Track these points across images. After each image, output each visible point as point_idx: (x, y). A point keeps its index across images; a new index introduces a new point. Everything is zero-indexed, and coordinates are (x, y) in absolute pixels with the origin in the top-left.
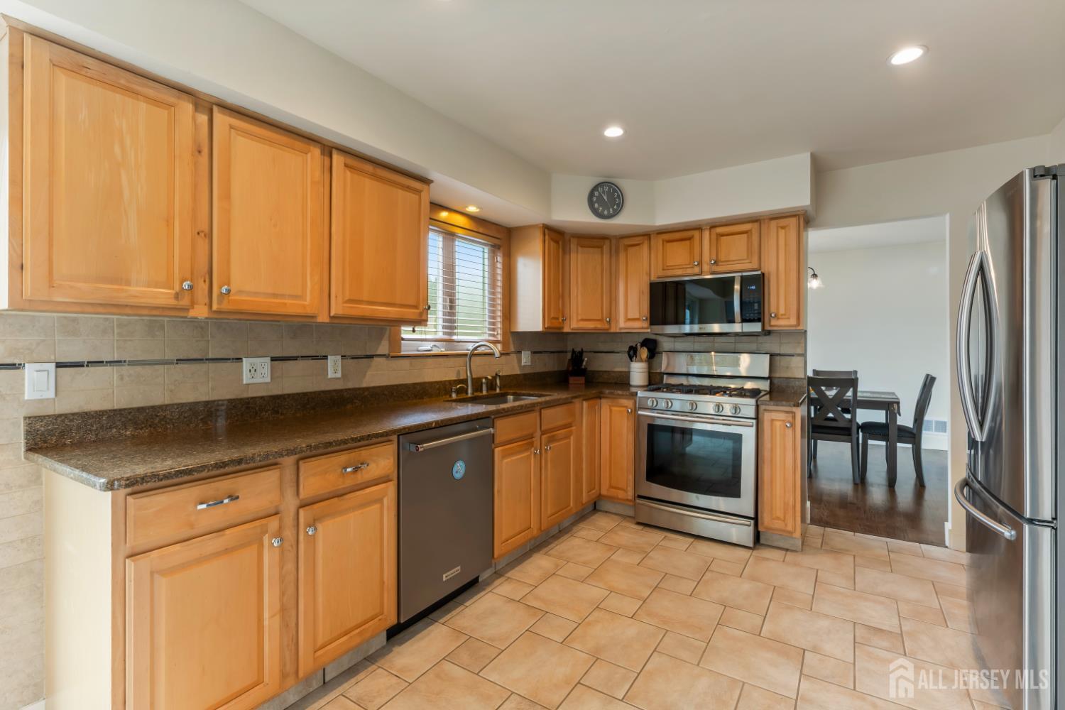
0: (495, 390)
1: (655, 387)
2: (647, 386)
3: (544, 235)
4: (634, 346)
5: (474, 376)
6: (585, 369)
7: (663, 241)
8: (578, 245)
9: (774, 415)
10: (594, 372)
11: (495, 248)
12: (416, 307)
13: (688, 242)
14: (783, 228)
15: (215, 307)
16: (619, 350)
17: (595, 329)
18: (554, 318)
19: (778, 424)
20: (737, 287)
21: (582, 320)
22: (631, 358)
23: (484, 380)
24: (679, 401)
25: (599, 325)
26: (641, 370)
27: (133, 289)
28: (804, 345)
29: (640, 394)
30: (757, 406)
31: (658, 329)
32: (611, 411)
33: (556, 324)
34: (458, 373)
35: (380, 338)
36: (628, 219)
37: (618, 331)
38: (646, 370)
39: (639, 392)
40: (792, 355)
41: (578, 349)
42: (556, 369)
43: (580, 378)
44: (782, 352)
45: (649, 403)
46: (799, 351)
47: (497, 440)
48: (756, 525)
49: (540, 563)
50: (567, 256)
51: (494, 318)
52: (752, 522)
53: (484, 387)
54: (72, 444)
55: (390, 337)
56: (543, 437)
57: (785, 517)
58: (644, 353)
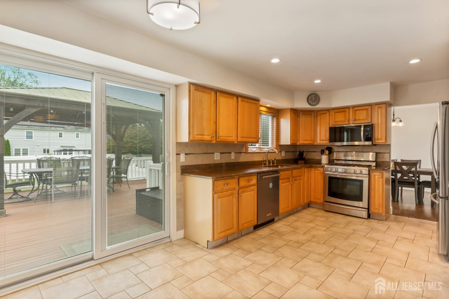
0: (274, 164)
1: (331, 164)
2: (328, 164)
3: (291, 112)
4: (323, 149)
5: (268, 159)
6: (304, 158)
7: (334, 112)
8: (302, 114)
9: (375, 173)
10: (307, 159)
11: (273, 117)
12: (256, 138)
13: (344, 113)
14: (380, 108)
15: (217, 140)
16: (317, 151)
17: (309, 144)
18: (294, 140)
19: (377, 176)
20: (362, 129)
21: (304, 140)
22: (322, 154)
23: (271, 161)
24: (340, 169)
25: (310, 142)
26: (326, 158)
27: (205, 137)
28: (389, 149)
29: (326, 166)
30: (369, 171)
31: (332, 144)
32: (315, 172)
33: (295, 142)
34: (263, 158)
35: (243, 147)
36: (321, 105)
37: (317, 144)
38: (328, 158)
39: (325, 166)
40: (385, 153)
41: (301, 151)
42: (293, 158)
43: (302, 161)
44: (381, 152)
45: (329, 169)
46: (388, 151)
47: (280, 178)
48: (368, 211)
49: (292, 218)
50: (299, 118)
51: (273, 140)
52: (367, 210)
53: (271, 163)
54: (188, 172)
55: (246, 146)
56: (293, 179)
57: (379, 209)
58: (327, 152)
